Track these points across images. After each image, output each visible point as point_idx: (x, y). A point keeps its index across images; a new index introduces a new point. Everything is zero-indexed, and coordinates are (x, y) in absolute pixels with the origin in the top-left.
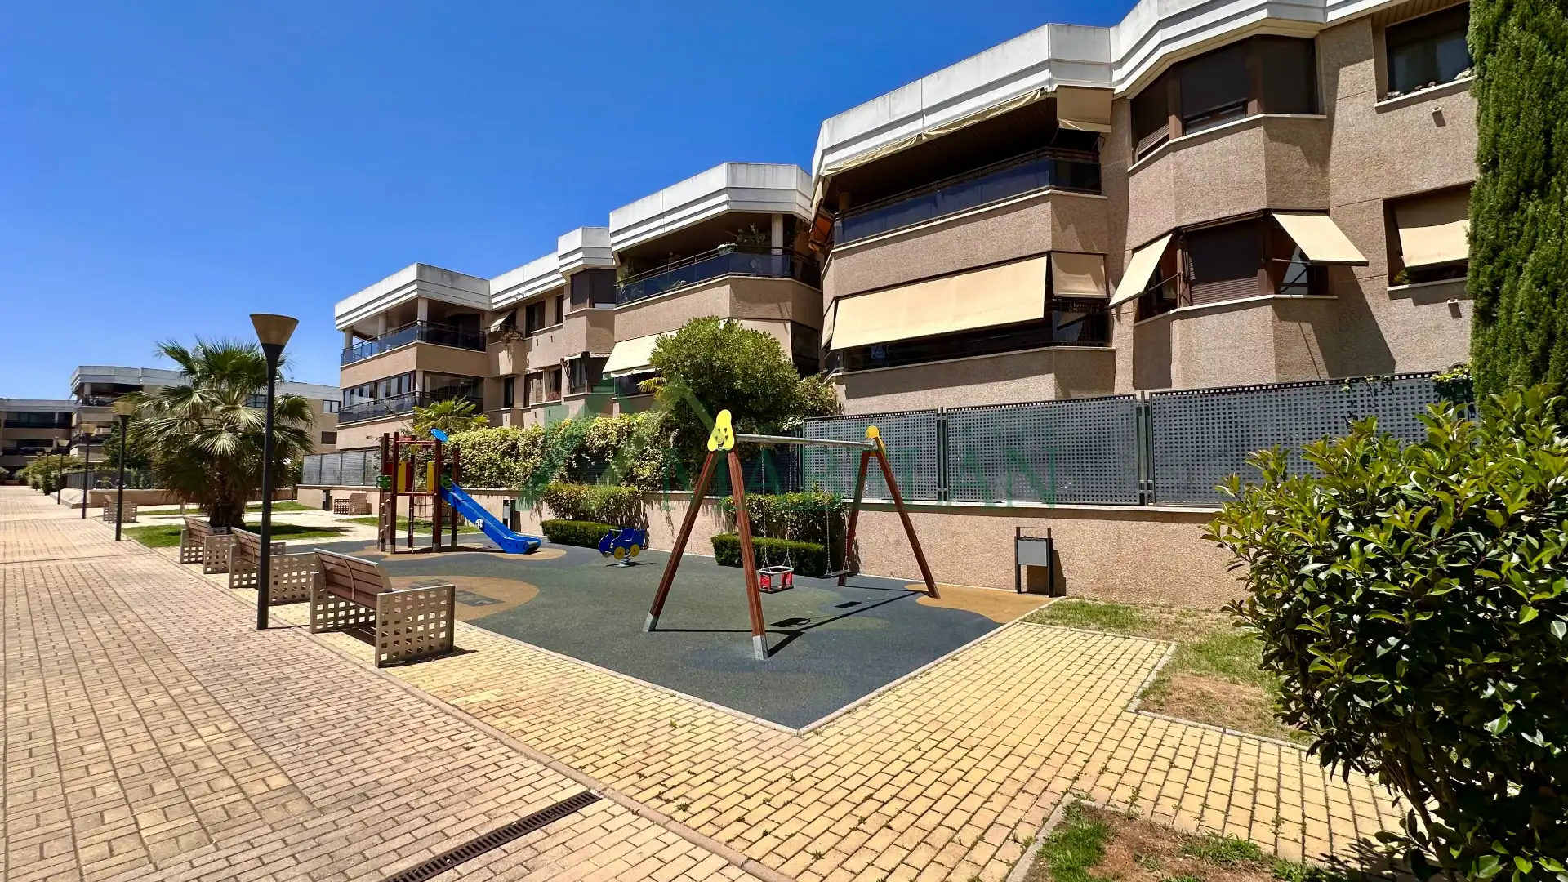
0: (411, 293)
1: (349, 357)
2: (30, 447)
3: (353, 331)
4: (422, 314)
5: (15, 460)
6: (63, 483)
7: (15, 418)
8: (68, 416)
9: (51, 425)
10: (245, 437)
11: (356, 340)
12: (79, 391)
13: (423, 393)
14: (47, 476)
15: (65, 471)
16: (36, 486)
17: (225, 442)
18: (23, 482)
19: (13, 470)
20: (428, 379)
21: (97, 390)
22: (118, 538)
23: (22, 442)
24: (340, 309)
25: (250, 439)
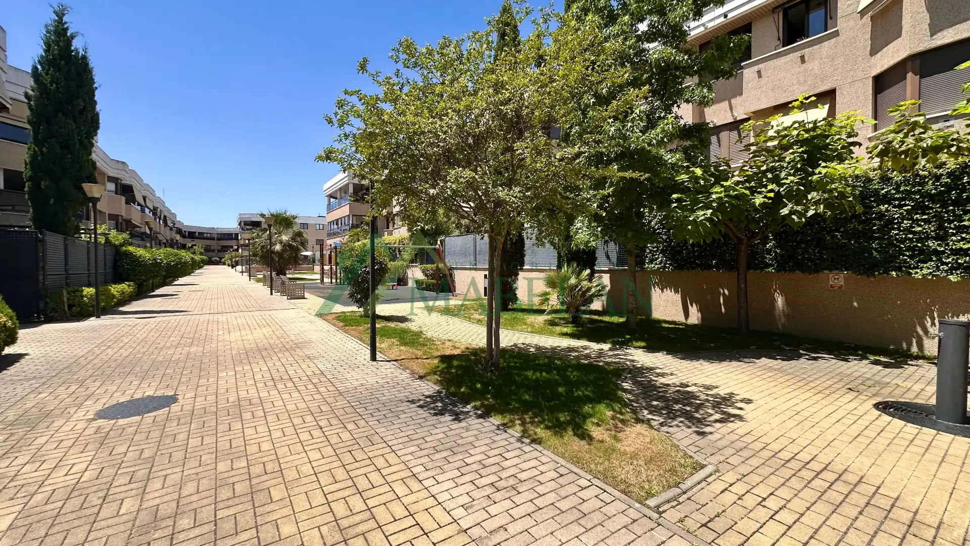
0: (346, 181)
1: (330, 208)
2: (225, 249)
3: (331, 196)
4: (351, 190)
5: (221, 254)
6: (237, 264)
7: (220, 236)
8: (237, 235)
9: (232, 239)
10: (284, 245)
11: (332, 200)
12: (240, 224)
13: (352, 224)
14: (232, 261)
15: (237, 259)
16: (229, 266)
17: (278, 247)
18: (224, 264)
19: (221, 258)
20: (354, 218)
21: (246, 223)
22: (272, 294)
23: (223, 247)
24: (326, 186)
25: (287, 246)
